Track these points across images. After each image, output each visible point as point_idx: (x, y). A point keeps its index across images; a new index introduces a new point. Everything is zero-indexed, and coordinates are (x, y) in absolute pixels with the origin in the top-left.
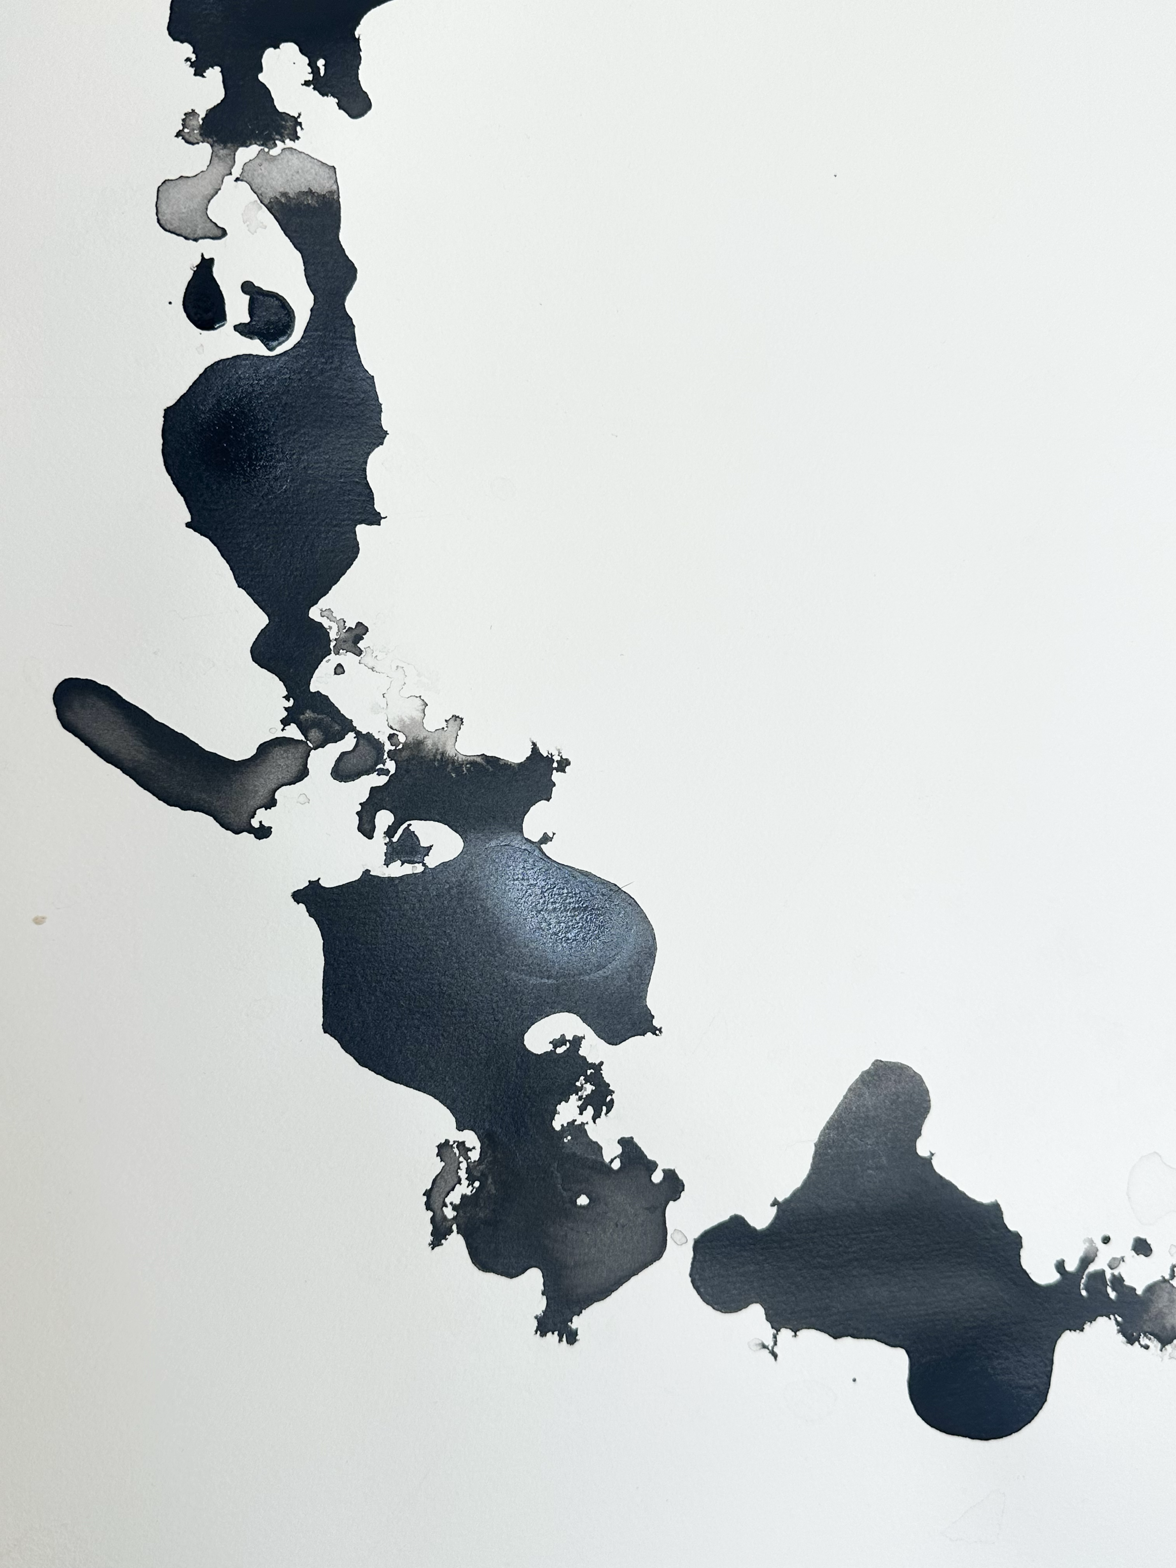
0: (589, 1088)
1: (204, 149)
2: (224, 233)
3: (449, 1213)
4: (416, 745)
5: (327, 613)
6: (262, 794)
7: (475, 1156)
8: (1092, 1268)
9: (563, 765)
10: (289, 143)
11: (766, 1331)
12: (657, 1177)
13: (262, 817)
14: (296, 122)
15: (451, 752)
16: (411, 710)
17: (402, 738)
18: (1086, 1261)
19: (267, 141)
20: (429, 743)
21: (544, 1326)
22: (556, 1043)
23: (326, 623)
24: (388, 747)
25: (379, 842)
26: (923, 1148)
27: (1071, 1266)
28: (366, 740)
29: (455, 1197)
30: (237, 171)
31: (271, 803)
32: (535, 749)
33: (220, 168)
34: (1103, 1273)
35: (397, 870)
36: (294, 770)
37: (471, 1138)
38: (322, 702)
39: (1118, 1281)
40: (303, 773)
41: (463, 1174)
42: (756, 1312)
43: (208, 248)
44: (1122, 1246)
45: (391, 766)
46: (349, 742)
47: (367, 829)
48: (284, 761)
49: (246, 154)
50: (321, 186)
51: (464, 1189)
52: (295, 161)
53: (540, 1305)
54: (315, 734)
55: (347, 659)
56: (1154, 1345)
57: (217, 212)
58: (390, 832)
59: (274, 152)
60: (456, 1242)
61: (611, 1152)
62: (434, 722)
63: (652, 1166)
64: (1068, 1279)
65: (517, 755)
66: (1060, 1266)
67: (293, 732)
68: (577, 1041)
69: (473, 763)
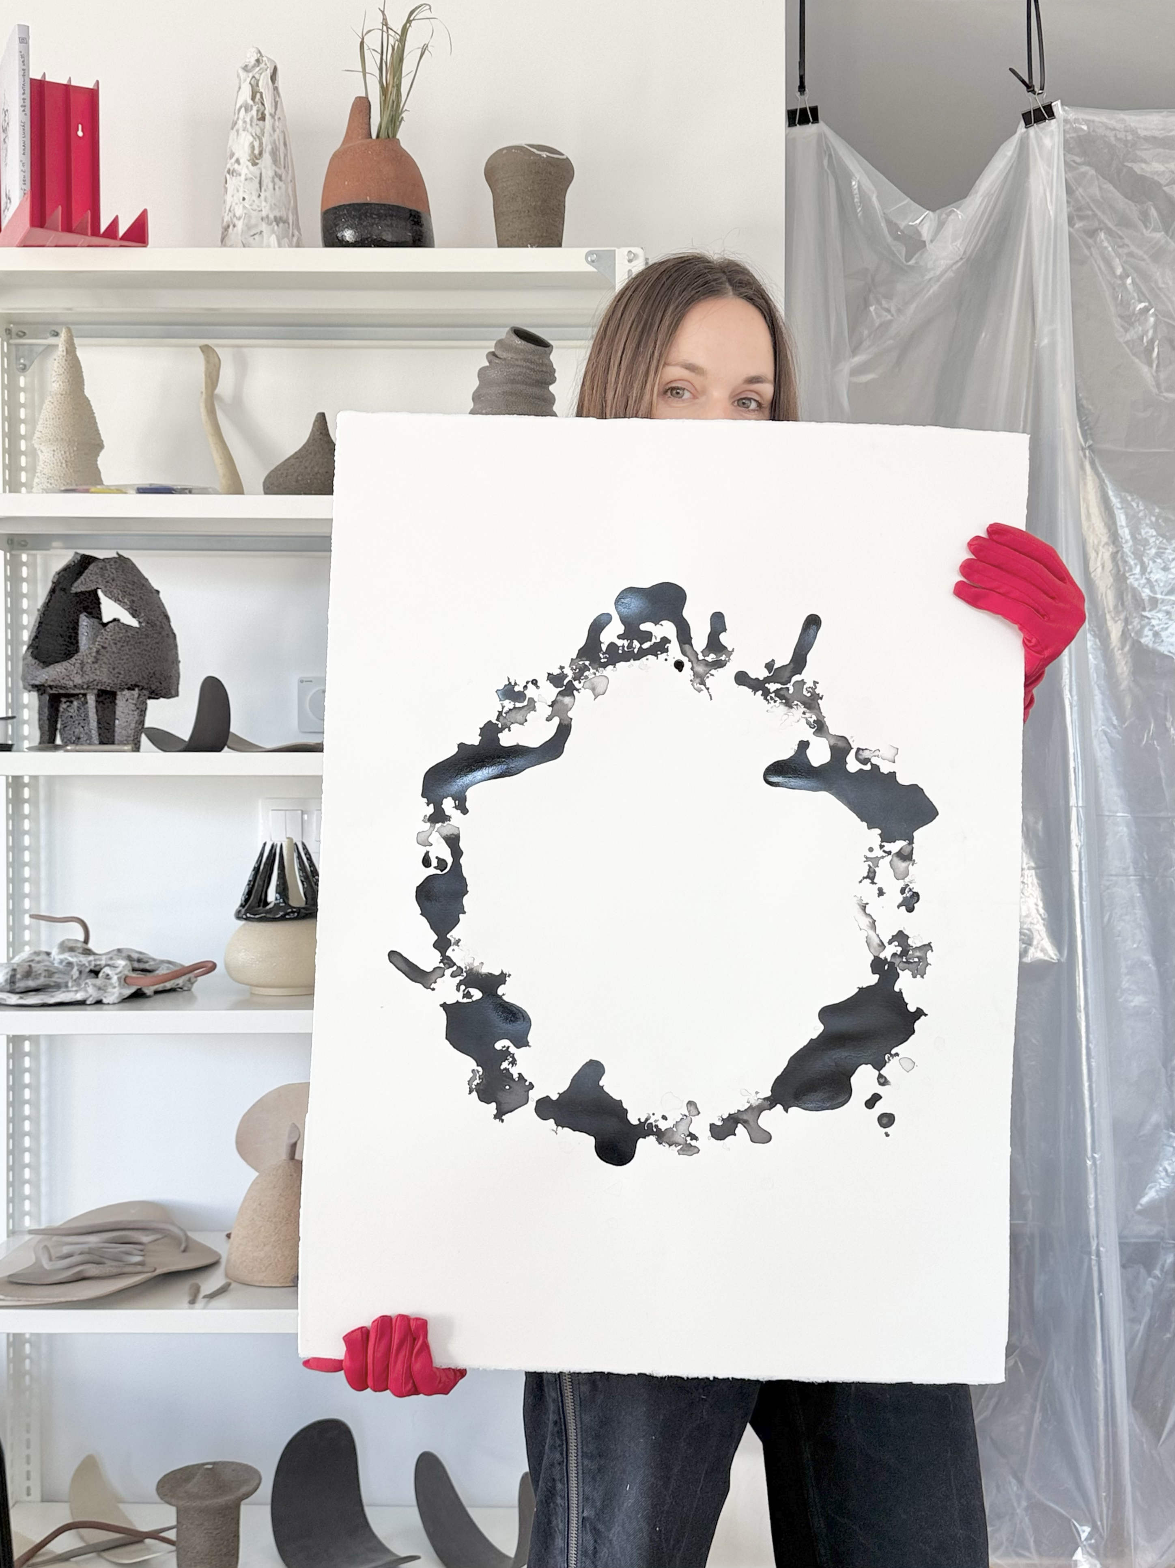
0: (511, 1059)
1: (429, 824)
2: (432, 845)
3: (474, 1087)
4: (471, 969)
5: (452, 936)
6: (434, 980)
7: (481, 1073)
8: (649, 1122)
9: (509, 975)
10: (448, 822)
11: (554, 1127)
12: (527, 1083)
13: (433, 986)
14: (450, 817)
15: (480, 971)
16: (471, 961)
17: (468, 968)
18: (647, 1120)
19: (443, 822)
20: (475, 969)
21: (496, 1117)
22: (504, 1047)
23: (451, 938)
24: (464, 970)
25: (461, 994)
26: (601, 1083)
27: (643, 1120)
28: (459, 967)
29: (475, 1083)
30: (436, 830)
31: (435, 982)
32: (502, 972)
33: (432, 829)
34: (651, 1124)
35: (466, 1000)
36: (442, 974)
37: (480, 1069)
38: (449, 958)
39: (656, 1126)
40: (444, 975)
41: (477, 1077)
42: (552, 1121)
43: (428, 848)
44: (658, 1116)
45: (465, 974)
46: (455, 968)
47: (458, 990)
48: (439, 972)
49: (438, 825)
50: (456, 832)
51: (478, 1081)
52: (450, 826)
53: (495, 1112)
54: (447, 966)
55: (455, 947)
56: (667, 1146)
57: (431, 840)
58: (464, 991)
59: (445, 825)
60: (475, 1094)
61: (516, 1076)
62: (476, 964)
63: (526, 1081)
64: (641, 1124)
65: (497, 972)
66: (639, 1120)
67: (442, 965)
68: (508, 1047)
69: (485, 974)
